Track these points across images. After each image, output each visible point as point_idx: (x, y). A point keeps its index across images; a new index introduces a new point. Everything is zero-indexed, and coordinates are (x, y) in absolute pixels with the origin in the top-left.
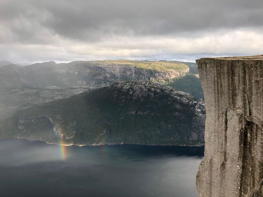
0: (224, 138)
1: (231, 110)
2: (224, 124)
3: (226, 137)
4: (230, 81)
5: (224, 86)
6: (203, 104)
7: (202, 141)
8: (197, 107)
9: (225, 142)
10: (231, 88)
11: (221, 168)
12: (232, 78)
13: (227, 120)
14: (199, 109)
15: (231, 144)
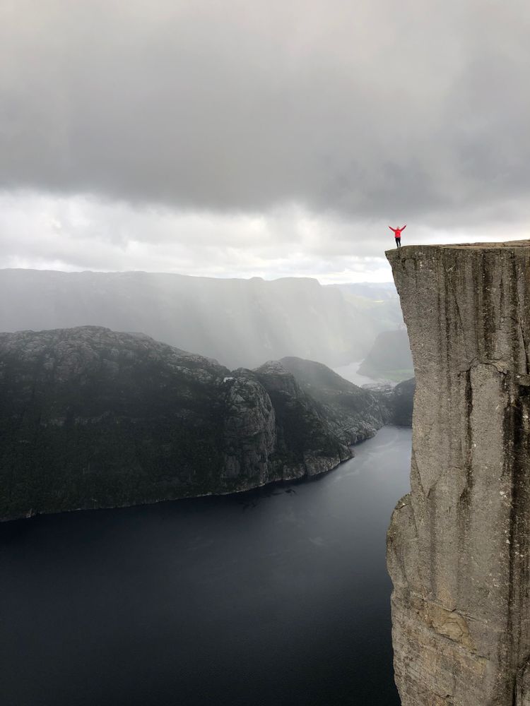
0: (464, 433)
1: (480, 366)
2: (464, 400)
3: (469, 429)
4: (480, 299)
5: (465, 310)
6: (248, 383)
7: (250, 476)
8: (233, 389)
9: (466, 441)
10: (482, 314)
11: (459, 505)
12: (485, 291)
13: (471, 389)
14: (239, 396)
15: (483, 445)
